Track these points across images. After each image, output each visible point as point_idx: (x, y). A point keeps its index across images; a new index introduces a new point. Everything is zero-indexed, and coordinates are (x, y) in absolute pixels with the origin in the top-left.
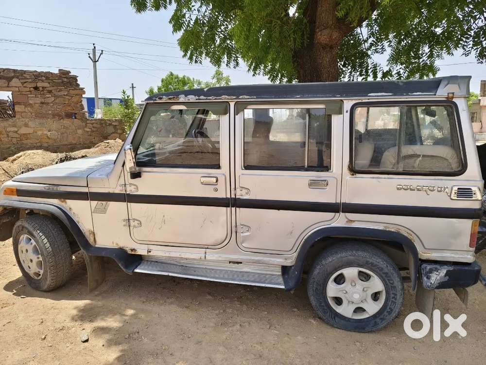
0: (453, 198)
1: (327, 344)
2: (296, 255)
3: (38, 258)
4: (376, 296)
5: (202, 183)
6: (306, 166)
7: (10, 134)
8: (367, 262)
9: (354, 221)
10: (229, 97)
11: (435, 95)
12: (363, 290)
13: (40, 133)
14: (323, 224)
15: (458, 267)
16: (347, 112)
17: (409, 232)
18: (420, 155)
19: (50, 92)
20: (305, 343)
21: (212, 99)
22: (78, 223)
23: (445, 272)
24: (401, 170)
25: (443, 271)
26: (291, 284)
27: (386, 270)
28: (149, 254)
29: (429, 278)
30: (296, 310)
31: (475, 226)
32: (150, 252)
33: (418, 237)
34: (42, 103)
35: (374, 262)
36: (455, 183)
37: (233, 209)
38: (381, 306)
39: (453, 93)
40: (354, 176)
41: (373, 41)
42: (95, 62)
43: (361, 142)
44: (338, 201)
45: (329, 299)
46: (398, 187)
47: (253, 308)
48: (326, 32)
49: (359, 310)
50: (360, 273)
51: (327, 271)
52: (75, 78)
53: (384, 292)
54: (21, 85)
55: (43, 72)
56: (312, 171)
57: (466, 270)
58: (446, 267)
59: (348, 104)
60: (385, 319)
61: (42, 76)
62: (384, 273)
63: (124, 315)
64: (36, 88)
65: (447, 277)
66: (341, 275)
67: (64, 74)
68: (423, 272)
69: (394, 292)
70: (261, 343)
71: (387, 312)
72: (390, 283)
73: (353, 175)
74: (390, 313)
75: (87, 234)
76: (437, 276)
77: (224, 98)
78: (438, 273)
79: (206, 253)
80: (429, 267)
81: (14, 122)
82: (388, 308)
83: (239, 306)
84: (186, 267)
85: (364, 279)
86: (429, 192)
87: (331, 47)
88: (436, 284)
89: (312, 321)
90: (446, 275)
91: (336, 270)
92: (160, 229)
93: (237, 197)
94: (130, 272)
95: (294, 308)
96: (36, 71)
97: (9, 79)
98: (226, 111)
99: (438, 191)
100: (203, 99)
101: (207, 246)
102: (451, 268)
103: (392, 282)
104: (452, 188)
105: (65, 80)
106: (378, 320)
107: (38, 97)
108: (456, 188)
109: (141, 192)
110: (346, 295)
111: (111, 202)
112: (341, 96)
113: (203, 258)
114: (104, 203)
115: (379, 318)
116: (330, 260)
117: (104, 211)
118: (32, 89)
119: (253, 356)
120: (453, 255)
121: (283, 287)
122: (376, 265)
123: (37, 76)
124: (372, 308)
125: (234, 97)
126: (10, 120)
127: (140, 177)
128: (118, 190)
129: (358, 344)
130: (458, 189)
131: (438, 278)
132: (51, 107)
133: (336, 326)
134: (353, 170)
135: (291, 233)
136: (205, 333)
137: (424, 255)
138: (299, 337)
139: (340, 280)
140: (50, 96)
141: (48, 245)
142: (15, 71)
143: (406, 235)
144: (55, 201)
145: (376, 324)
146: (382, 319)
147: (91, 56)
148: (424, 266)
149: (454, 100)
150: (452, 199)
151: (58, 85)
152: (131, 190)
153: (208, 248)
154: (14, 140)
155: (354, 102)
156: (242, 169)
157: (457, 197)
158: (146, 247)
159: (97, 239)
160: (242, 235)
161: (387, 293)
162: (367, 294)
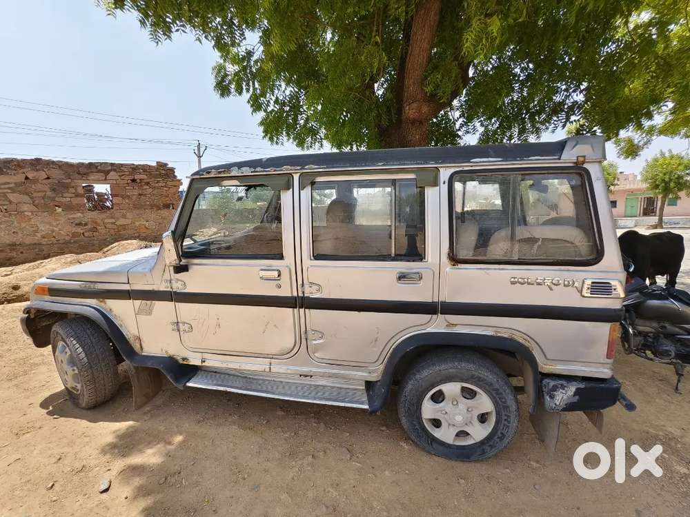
0: (586, 295)
1: (422, 481)
2: (382, 367)
3: (74, 370)
4: (483, 418)
5: (262, 278)
6: (393, 255)
7: (107, 226)
8: (473, 377)
9: (456, 325)
10: (293, 168)
11: (559, 159)
12: (468, 410)
13: (137, 224)
14: (415, 328)
15: (592, 384)
16: (444, 183)
17: (525, 337)
18: (539, 239)
19: (148, 183)
20: (394, 482)
21: (271, 171)
22: (121, 326)
23: (573, 389)
24: (516, 258)
25: (572, 389)
26: (377, 404)
27: (497, 386)
28: (204, 364)
29: (552, 397)
30: (384, 428)
31: (614, 330)
32: (204, 361)
33: (537, 344)
34: (140, 195)
35: (482, 376)
36: (588, 275)
37: (302, 310)
38: (490, 430)
39: (584, 156)
40: (456, 267)
41: (463, 121)
42: (200, 157)
43: (463, 222)
44: (436, 300)
45: (424, 421)
46: (513, 280)
47: (333, 428)
48: (415, 105)
49: (462, 434)
50: (463, 389)
51: (421, 387)
52: (172, 170)
53: (494, 413)
54: (119, 178)
55: (140, 165)
56: (401, 260)
57: (603, 388)
58: (575, 383)
59: (445, 173)
60: (495, 447)
61: (139, 169)
62: (494, 390)
63: (170, 443)
64: (134, 180)
65: (577, 397)
66: (440, 393)
67: (162, 166)
68: (545, 390)
69: (506, 413)
70: (337, 485)
71: (498, 438)
72: (501, 401)
73: (454, 265)
74: (501, 439)
75: (131, 341)
76: (565, 395)
77: (286, 169)
78: (564, 392)
79: (270, 364)
80: (552, 383)
81: (111, 214)
82: (499, 432)
83: (316, 425)
84: (250, 378)
85: (468, 396)
86: (553, 286)
87: (421, 122)
88: (563, 405)
89: (404, 445)
90: (575, 394)
91: (433, 386)
92: (214, 334)
93: (306, 295)
94: (180, 387)
95: (383, 426)
96: (133, 164)
97: (107, 173)
98: (289, 186)
99: (565, 286)
100: (260, 172)
101: (271, 356)
102: (582, 386)
103: (504, 400)
104: (584, 282)
105: (163, 172)
106: (486, 447)
107: (136, 189)
108: (588, 282)
109: (189, 290)
110: (446, 416)
111: (157, 302)
112: (437, 163)
113: (268, 370)
114: (149, 302)
115: (488, 444)
116: (425, 374)
117: (149, 312)
118: (129, 181)
119: (324, 509)
120: (583, 368)
121: (366, 407)
122: (484, 380)
123: (134, 169)
124: (479, 433)
125: (299, 168)
126: (108, 212)
127: (188, 271)
128: (163, 287)
129: (462, 481)
130: (593, 283)
131: (565, 397)
132: (149, 198)
133: (433, 453)
134: (455, 259)
135: (376, 340)
136: (266, 471)
137: (546, 367)
138: (387, 472)
139: (438, 398)
140: (148, 187)
141: (83, 355)
142: (112, 164)
143: (521, 341)
144: (93, 302)
145: (483, 452)
146: (492, 447)
147: (196, 151)
148: (546, 381)
149: (585, 166)
150: (584, 296)
151: (156, 176)
152: (177, 287)
153: (272, 358)
154: (112, 231)
155: (453, 170)
156: (311, 260)
157: (591, 294)
158: (199, 356)
159: (144, 345)
160: (314, 342)
161: (498, 414)
162: (472, 414)
